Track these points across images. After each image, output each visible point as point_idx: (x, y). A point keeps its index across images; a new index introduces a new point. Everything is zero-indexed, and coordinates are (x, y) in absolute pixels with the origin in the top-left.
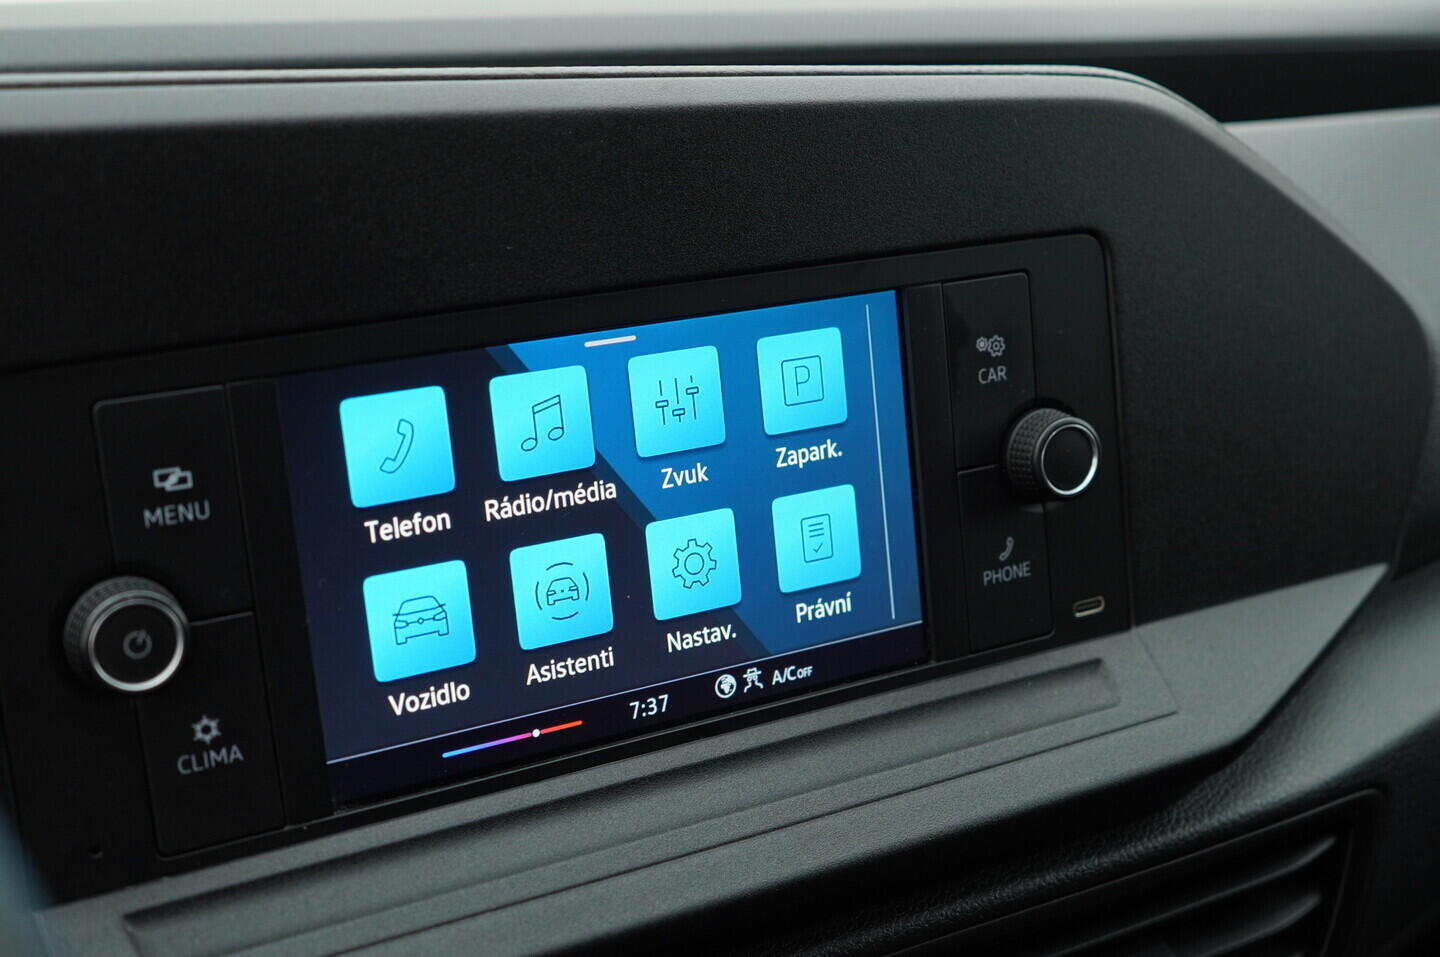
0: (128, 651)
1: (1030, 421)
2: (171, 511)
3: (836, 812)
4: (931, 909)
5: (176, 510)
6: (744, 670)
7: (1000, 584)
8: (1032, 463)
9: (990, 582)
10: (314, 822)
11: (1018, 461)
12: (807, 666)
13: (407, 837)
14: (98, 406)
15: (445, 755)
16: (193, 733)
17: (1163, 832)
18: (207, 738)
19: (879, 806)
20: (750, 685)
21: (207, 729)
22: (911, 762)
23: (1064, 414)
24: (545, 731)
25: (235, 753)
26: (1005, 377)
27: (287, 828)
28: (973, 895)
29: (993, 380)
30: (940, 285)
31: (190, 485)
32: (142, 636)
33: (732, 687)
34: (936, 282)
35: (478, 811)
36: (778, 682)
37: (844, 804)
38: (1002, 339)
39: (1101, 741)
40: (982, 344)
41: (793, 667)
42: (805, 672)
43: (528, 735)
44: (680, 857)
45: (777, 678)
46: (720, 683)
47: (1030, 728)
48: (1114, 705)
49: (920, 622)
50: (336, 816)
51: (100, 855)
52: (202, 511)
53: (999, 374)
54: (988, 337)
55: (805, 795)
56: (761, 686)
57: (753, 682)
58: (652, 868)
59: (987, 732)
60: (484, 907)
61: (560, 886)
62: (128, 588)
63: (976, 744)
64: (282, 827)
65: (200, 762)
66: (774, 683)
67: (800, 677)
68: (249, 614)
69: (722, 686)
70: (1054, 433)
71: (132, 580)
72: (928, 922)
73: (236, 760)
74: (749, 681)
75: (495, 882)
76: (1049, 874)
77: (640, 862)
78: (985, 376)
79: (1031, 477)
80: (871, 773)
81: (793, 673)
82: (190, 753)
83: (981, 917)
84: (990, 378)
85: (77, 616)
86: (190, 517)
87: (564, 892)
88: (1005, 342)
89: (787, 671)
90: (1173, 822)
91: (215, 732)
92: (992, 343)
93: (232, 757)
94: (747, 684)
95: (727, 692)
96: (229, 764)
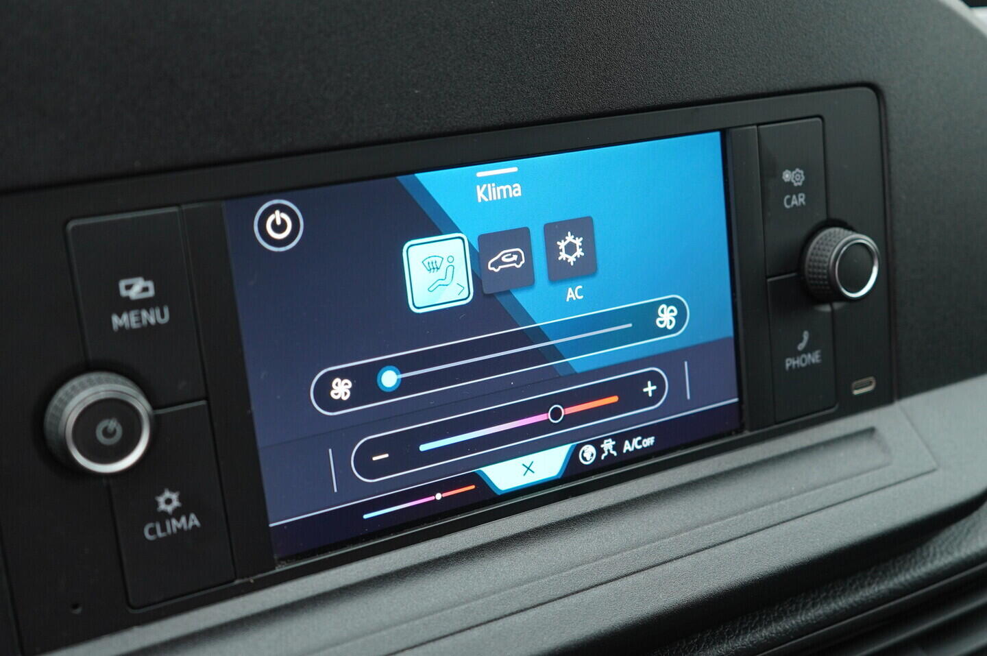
0: (101, 437)
1: (824, 238)
2: (136, 316)
3: (682, 557)
4: (753, 631)
5: (140, 315)
6: (601, 441)
7: (798, 370)
8: (828, 271)
9: (790, 367)
10: (260, 576)
11: (815, 270)
12: (650, 436)
13: (337, 586)
14: (71, 225)
15: (366, 516)
16: (156, 504)
17: (924, 564)
18: (169, 509)
19: (715, 551)
20: (606, 453)
21: (168, 501)
22: (736, 514)
23: (850, 232)
24: (445, 495)
25: (193, 521)
26: (804, 203)
27: (237, 582)
28: (785, 620)
29: (795, 205)
30: (755, 127)
31: (151, 293)
32: (112, 424)
33: (592, 455)
34: (753, 125)
35: (395, 563)
36: (628, 451)
37: (688, 551)
38: (802, 172)
39: (882, 493)
40: (787, 176)
41: (639, 438)
42: (649, 441)
43: (432, 498)
44: (560, 598)
45: (627, 447)
46: (583, 452)
47: (827, 484)
48: (888, 464)
49: (736, 400)
50: (278, 570)
51: (78, 611)
52: (163, 316)
53: (799, 200)
54: (792, 169)
55: (657, 543)
56: (615, 453)
57: (609, 450)
58: (539, 608)
59: (793, 488)
60: (403, 646)
61: (465, 626)
62: (100, 382)
63: (785, 498)
64: (233, 581)
65: (164, 529)
66: (624, 451)
67: (645, 446)
68: (203, 403)
69: (585, 455)
70: (845, 248)
71: (103, 376)
72: (751, 642)
73: (194, 526)
74: (606, 450)
75: (411, 623)
76: (841, 601)
77: (529, 604)
78: (789, 201)
79: (826, 283)
80: (707, 524)
81: (640, 443)
82: (154, 522)
83: (792, 637)
84: (793, 203)
85: (56, 407)
86: (152, 321)
87: (468, 631)
88: (805, 174)
89: (635, 441)
90: (931, 554)
91: (176, 503)
92: (795, 175)
93: (191, 524)
94: (604, 452)
95: (588, 459)
96: (188, 530)
